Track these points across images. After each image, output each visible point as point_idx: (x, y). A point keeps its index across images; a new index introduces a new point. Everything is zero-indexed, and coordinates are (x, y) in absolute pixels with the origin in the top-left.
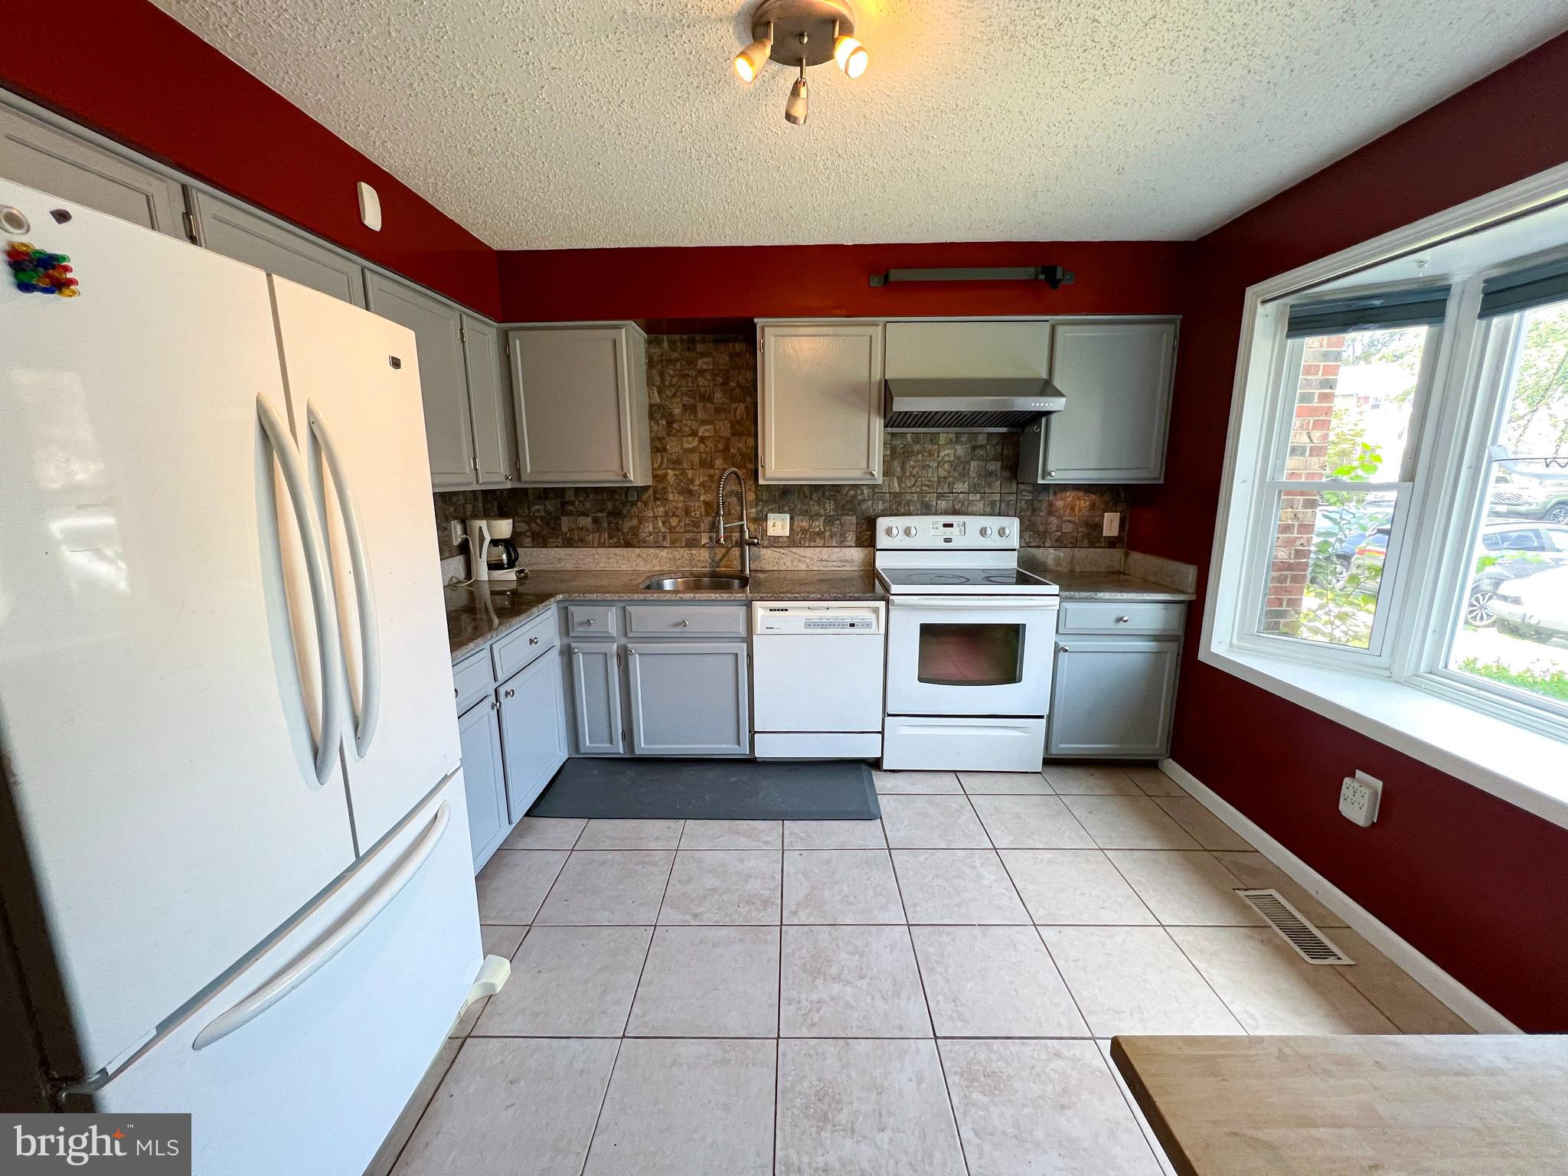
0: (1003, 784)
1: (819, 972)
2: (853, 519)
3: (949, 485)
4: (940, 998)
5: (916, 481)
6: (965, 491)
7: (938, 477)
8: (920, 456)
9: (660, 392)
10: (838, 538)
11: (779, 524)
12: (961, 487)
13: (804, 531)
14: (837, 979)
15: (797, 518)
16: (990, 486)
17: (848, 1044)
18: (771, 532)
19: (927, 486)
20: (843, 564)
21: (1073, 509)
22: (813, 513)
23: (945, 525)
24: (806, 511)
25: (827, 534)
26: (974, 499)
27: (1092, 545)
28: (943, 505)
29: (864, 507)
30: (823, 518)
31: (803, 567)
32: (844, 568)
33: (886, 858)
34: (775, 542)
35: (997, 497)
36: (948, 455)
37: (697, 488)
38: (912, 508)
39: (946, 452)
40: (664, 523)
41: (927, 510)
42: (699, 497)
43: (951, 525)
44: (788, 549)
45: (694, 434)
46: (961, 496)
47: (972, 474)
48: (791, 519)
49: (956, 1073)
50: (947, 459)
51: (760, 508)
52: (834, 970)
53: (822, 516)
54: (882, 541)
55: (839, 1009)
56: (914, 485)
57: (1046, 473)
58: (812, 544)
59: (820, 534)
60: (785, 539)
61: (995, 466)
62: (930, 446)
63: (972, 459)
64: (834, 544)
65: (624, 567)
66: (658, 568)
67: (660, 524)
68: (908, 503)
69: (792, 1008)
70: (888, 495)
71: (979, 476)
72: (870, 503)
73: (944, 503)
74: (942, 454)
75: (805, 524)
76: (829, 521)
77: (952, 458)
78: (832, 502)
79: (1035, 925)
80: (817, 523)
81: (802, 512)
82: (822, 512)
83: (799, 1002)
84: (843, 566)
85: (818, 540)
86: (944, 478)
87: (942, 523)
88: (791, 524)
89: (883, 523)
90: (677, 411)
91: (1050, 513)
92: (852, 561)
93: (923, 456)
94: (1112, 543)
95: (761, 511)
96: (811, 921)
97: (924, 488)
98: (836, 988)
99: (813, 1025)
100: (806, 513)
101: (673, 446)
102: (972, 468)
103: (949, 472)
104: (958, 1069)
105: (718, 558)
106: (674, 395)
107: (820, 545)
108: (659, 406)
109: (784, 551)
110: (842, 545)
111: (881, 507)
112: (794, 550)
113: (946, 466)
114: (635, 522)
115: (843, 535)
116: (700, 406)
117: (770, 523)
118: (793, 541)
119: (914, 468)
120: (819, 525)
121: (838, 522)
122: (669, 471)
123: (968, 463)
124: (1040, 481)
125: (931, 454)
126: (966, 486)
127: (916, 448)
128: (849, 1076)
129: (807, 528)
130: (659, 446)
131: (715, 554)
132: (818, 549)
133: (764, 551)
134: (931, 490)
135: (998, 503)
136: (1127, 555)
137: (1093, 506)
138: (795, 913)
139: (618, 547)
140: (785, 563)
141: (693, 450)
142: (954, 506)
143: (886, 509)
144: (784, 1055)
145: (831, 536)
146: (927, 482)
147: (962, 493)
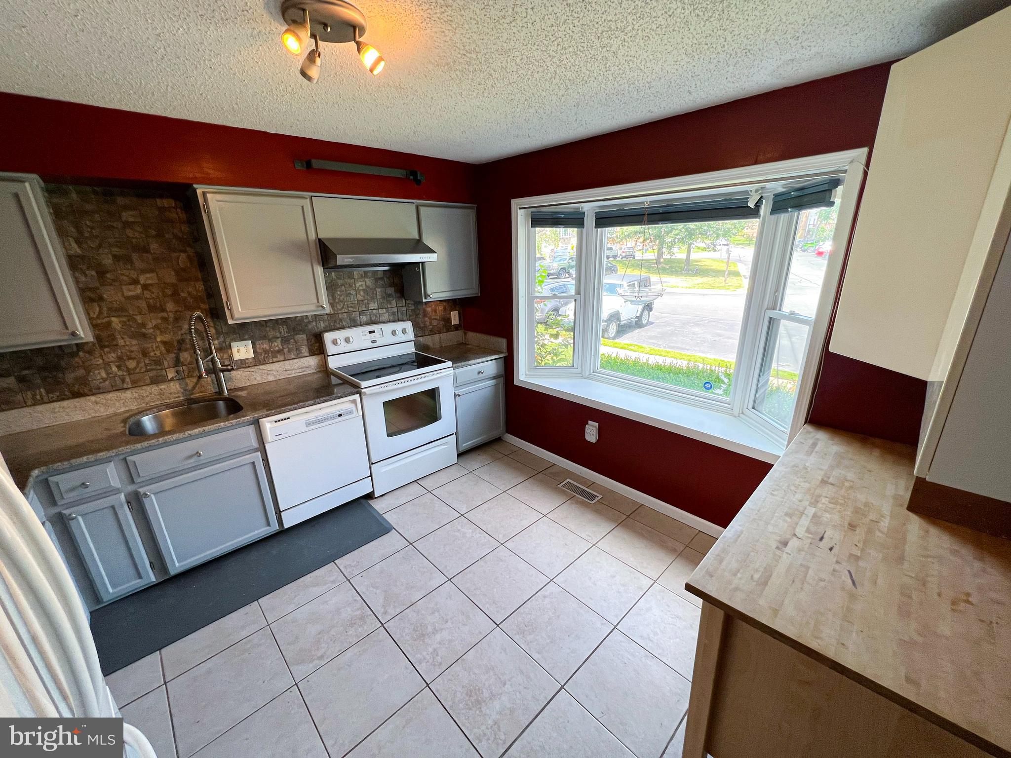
0: (443, 477)
1: (423, 635)
2: (304, 336)
3: (365, 305)
4: (487, 605)
5: (344, 305)
6: (376, 308)
7: (358, 300)
8: (343, 288)
9: (78, 242)
10: (295, 352)
11: (243, 350)
12: (373, 305)
13: (266, 351)
14: (435, 631)
15: (257, 343)
16: (390, 304)
17: (463, 660)
18: (237, 356)
19: (351, 307)
20: (303, 370)
21: (436, 312)
22: (271, 336)
23: (370, 332)
24: (265, 336)
25: (286, 350)
26: (382, 312)
27: (448, 331)
28: (364, 319)
29: (310, 327)
30: (280, 339)
31: (271, 378)
32: (305, 373)
33: (413, 550)
34: (243, 364)
35: (395, 310)
36: (362, 285)
37: (151, 331)
38: (344, 323)
39: (360, 284)
40: (119, 367)
41: (354, 324)
42: (155, 338)
43: (373, 332)
44: (255, 367)
45: (135, 282)
46: (374, 311)
47: (378, 297)
48: (253, 344)
49: (516, 634)
50: (361, 288)
51: (222, 339)
52: (430, 629)
53: (278, 338)
54: (330, 349)
55: (447, 646)
56: (343, 307)
57: (426, 296)
58: (275, 360)
59: (280, 351)
60: (251, 360)
61: (391, 290)
62: (349, 280)
63: (376, 287)
64: (293, 357)
65: (80, 417)
66: (123, 410)
67: (114, 369)
68: (341, 320)
69: (424, 664)
70: (326, 316)
71: (383, 298)
72: (314, 323)
73: (364, 317)
74: (357, 285)
75: (266, 346)
76: (285, 340)
77: (364, 288)
78: (285, 327)
79: (502, 544)
80: (276, 344)
81: (261, 337)
82: (278, 335)
83: (425, 659)
84: (304, 371)
85: (279, 356)
86: (362, 301)
87: (367, 331)
88: (254, 348)
89: (328, 337)
90: (108, 261)
91: (425, 315)
92: (310, 367)
94: (457, 328)
95: (224, 342)
96: (398, 611)
97: (350, 309)
98: (438, 637)
99: (441, 664)
100: (264, 337)
101: (110, 294)
102: (378, 293)
103: (364, 297)
104: (515, 632)
105: (190, 387)
106: (100, 246)
107: (281, 359)
108: (83, 257)
109: (252, 370)
110: (299, 356)
111: (322, 325)
112: (261, 367)
113: (362, 293)
114: (81, 372)
115: (298, 349)
116: (135, 256)
117: (234, 350)
118: (259, 360)
119: (341, 296)
120: (277, 344)
121: (292, 340)
122: (113, 319)
123: (375, 289)
124: (424, 300)
125: (350, 286)
126: (376, 304)
127: (340, 282)
128: (475, 674)
129: (268, 348)
130: (92, 296)
131: (187, 385)
132: (282, 362)
133: (234, 373)
134: (355, 310)
135: (396, 313)
136: (465, 334)
137: (445, 309)
138: (385, 613)
139: (63, 399)
140: (255, 379)
141: (137, 297)
142: (371, 318)
143: (327, 326)
144: (438, 691)
145: (289, 351)
146: (351, 305)
147: (374, 309)
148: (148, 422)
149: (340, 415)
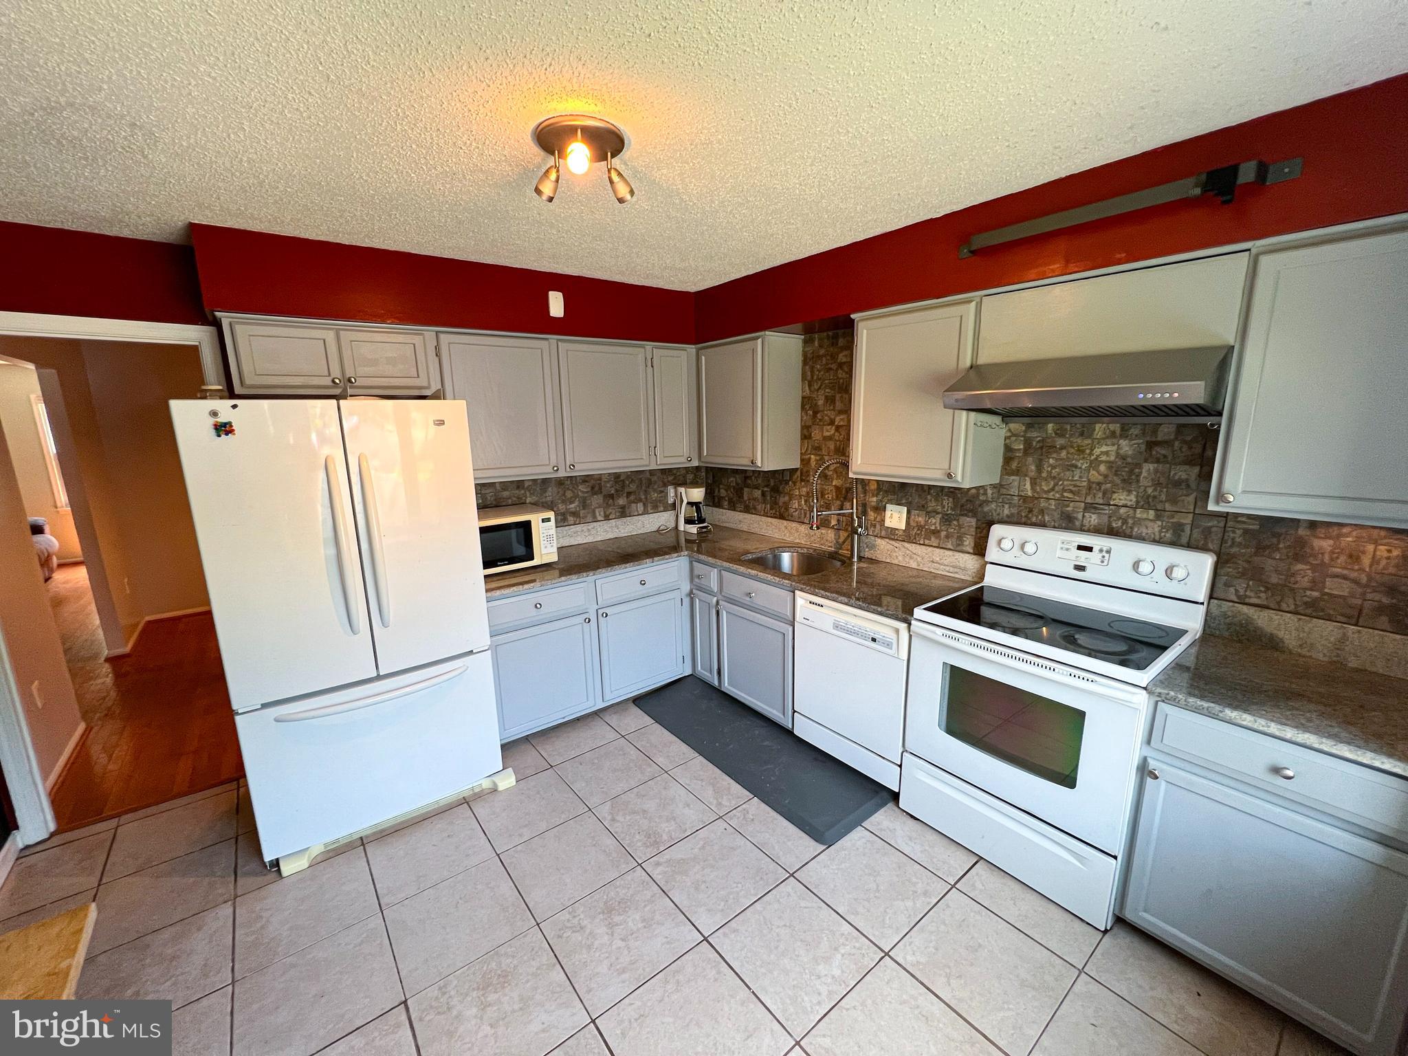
1: (611, 911)
2: (973, 522)
3: (1104, 493)
5: (1056, 484)
6: (1129, 504)
7: (1089, 480)
8: (1064, 454)
9: (810, 386)
10: (954, 540)
11: (896, 515)
12: (1121, 498)
13: (920, 527)
15: (914, 512)
16: (1173, 500)
18: (889, 523)
19: (1071, 491)
20: (956, 570)
22: (930, 509)
23: (1080, 548)
24: (923, 506)
25: (943, 534)
26: (1145, 516)
28: (1093, 519)
29: (986, 509)
30: (940, 516)
31: (914, 565)
32: (957, 576)
34: (891, 534)
35: (1188, 520)
36: (1107, 453)
37: (831, 473)
38: (1047, 518)
39: (1104, 449)
40: (806, 501)
41: (1067, 523)
42: (832, 482)
43: (1090, 549)
44: (901, 543)
45: (832, 423)
46: (1122, 510)
47: (1143, 482)
48: (909, 512)
50: (1104, 458)
51: (880, 497)
52: (618, 919)
53: (938, 513)
54: (992, 553)
55: (584, 943)
56: (1053, 489)
57: (1221, 498)
58: (927, 542)
59: (936, 533)
60: (901, 533)
62: (1079, 441)
63: (1146, 461)
64: (950, 546)
65: (776, 536)
66: (797, 541)
67: (803, 502)
68: (1042, 512)
69: (568, 916)
70: (1016, 498)
71: (1157, 484)
72: (993, 506)
73: (1094, 517)
74: (1097, 451)
75: (921, 520)
76: (947, 520)
77: (1112, 458)
78: (951, 499)
79: (798, 1043)
80: (934, 521)
81: (919, 507)
82: (939, 509)
83: (576, 917)
84: (956, 573)
85: (933, 539)
86: (1099, 484)
87: (1077, 544)
88: (908, 518)
89: (997, 531)
90: (821, 402)
92: (964, 569)
93: (1068, 453)
95: (881, 501)
97: (1065, 494)
100: (922, 507)
101: (816, 434)
102: (1144, 474)
103: (1106, 476)
105: (841, 541)
106: (820, 388)
107: (934, 545)
108: (809, 398)
109: (896, 545)
110: (958, 548)
111: (1006, 512)
112: (906, 545)
113: (1102, 468)
114: (787, 498)
115: (960, 539)
116: (838, 396)
117: (888, 513)
118: (910, 535)
119: (1054, 467)
120: (935, 522)
121: (955, 523)
122: (812, 456)
123: (1139, 466)
125: (1080, 451)
126: (1133, 497)
127: (1060, 442)
129: (922, 523)
130: (807, 434)
131: (839, 536)
132: (931, 549)
133: (879, 541)
134: (1077, 498)
137: (1406, 557)
138: (658, 864)
139: (775, 518)
140: (897, 557)
141: (830, 438)
142: (1110, 522)
143: (1012, 515)
145: (947, 537)
146: (1071, 488)
147: (1125, 506)
148: (786, 559)
149: (874, 640)
